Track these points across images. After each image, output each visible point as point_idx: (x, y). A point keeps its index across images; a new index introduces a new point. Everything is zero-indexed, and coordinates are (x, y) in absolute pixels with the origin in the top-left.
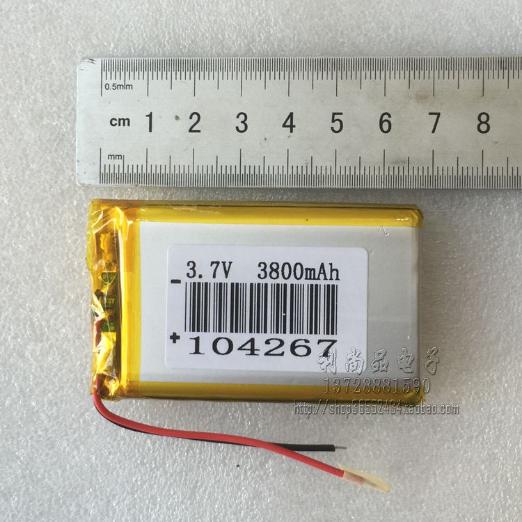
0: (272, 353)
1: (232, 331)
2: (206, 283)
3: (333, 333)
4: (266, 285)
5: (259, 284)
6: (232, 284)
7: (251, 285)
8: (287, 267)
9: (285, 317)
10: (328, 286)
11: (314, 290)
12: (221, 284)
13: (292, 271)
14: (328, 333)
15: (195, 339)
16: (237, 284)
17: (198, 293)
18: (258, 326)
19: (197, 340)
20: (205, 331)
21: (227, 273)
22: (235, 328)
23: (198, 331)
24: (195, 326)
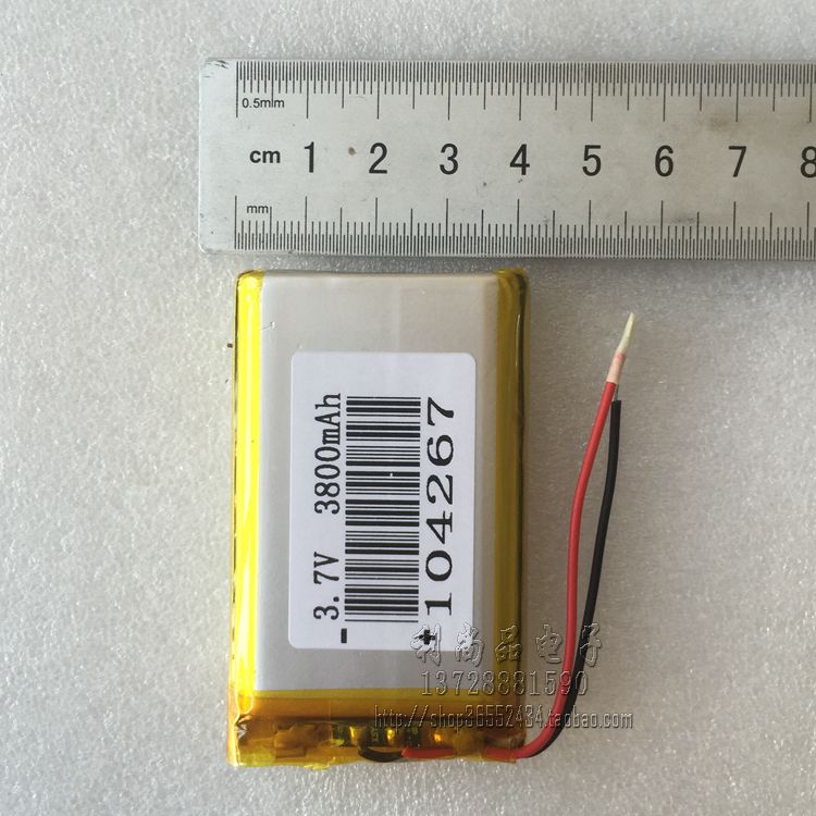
0: (448, 494)
1: (417, 553)
2: (347, 591)
3: (419, 404)
4: (348, 502)
5: (347, 512)
6: (347, 552)
7: (348, 523)
8: (322, 472)
9: (395, 474)
10: (348, 410)
11: (355, 431)
12: (347, 569)
13: (327, 463)
14: (419, 411)
15: (428, 607)
16: (347, 545)
17: (361, 603)
18: (409, 514)
19: (430, 604)
20: (417, 592)
21: (331, 560)
22: (413, 548)
23: (416, 602)
24: (409, 607)
